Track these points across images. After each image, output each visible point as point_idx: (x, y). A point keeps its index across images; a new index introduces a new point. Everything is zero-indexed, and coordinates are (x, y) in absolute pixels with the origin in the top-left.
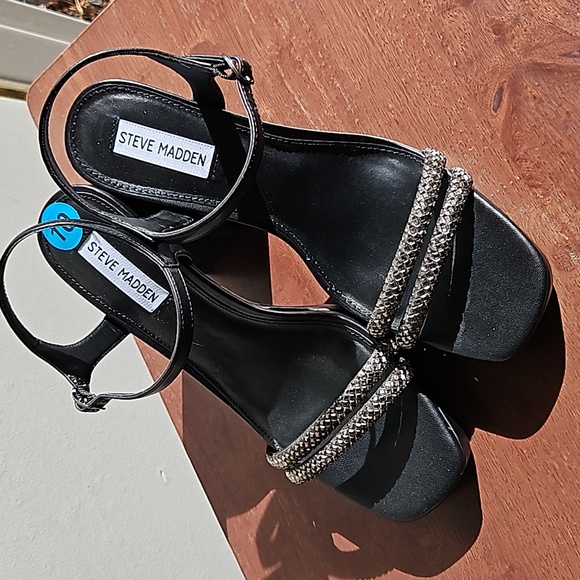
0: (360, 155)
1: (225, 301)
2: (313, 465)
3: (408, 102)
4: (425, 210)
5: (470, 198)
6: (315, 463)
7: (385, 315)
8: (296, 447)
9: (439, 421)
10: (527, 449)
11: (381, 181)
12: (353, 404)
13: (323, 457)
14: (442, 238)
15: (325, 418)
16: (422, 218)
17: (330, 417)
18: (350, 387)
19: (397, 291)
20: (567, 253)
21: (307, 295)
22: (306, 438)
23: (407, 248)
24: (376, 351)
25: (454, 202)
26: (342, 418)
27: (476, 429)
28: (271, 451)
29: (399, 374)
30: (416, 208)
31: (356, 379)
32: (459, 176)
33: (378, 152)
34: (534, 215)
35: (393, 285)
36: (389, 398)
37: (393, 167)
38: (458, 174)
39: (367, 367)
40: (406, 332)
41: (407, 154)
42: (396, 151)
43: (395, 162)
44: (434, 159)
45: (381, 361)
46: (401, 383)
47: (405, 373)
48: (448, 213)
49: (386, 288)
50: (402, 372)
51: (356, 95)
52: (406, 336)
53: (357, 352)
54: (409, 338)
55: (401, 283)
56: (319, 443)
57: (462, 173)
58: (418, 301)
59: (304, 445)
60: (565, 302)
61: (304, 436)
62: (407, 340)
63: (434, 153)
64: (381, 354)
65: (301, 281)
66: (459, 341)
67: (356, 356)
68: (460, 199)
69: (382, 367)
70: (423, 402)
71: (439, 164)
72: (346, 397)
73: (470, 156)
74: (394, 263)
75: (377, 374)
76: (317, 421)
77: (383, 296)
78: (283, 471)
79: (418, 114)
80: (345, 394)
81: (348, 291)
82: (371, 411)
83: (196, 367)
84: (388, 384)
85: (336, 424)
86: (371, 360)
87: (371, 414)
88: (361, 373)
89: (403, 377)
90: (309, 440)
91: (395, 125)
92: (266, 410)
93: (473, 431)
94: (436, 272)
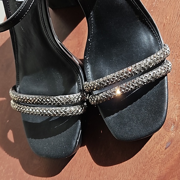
0: (143, 23)
1: (46, 24)
2: (21, 109)
3: (175, 22)
4: (146, 66)
5: (163, 77)
6: (23, 108)
7: (95, 87)
8: (22, 97)
9: (77, 135)
10: (95, 168)
11: (140, 39)
12: (54, 104)
13: (27, 110)
14: (141, 81)
15: (40, 99)
16: (142, 68)
17: (42, 100)
18: (59, 97)
19: (108, 83)
20: (172, 125)
21: (77, 50)
22: (28, 98)
23: (126, 73)
24: (80, 94)
25: (158, 73)
26: (46, 104)
27: (86, 146)
28: (14, 88)
29: (79, 109)
30: (144, 62)
31: (63, 96)
32: (169, 66)
33: (150, 28)
34: (175, 102)
35: (108, 80)
36: (68, 114)
37: (149, 39)
38: (168, 64)
39: (71, 96)
40: (96, 99)
41: (158, 39)
42: (156, 34)
43: (152, 38)
44: (166, 51)
45: (78, 99)
46: (77, 112)
47: (81, 110)
48: (152, 75)
49: (105, 78)
50: (81, 109)
51: (161, 2)
52: (94, 100)
53: (74, 87)
54: (95, 102)
55: (112, 82)
56: (31, 104)
57: (170, 66)
58: (111, 94)
59: (25, 99)
60: (154, 138)
61: (28, 97)
62: (94, 101)
63: (168, 49)
64: (80, 96)
65: (80, 44)
66: (109, 118)
67: (72, 87)
68: (161, 74)
69: (76, 101)
70: (78, 124)
71: (166, 55)
72: (54, 99)
73: (175, 61)
74: (117, 73)
75: (72, 102)
76: (37, 97)
77: (101, 80)
78: (11, 99)
79: (174, 29)
80: (55, 98)
81: (91, 64)
82: (58, 112)
83: (15, 36)
84: (73, 108)
85: (42, 104)
86: (75, 95)
87: (57, 113)
88: (67, 96)
89: (80, 111)
90: (28, 99)
91: (163, 25)
92: (26, 73)
93: (84, 146)
94: (127, 90)
